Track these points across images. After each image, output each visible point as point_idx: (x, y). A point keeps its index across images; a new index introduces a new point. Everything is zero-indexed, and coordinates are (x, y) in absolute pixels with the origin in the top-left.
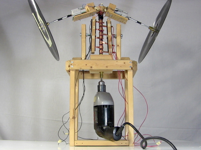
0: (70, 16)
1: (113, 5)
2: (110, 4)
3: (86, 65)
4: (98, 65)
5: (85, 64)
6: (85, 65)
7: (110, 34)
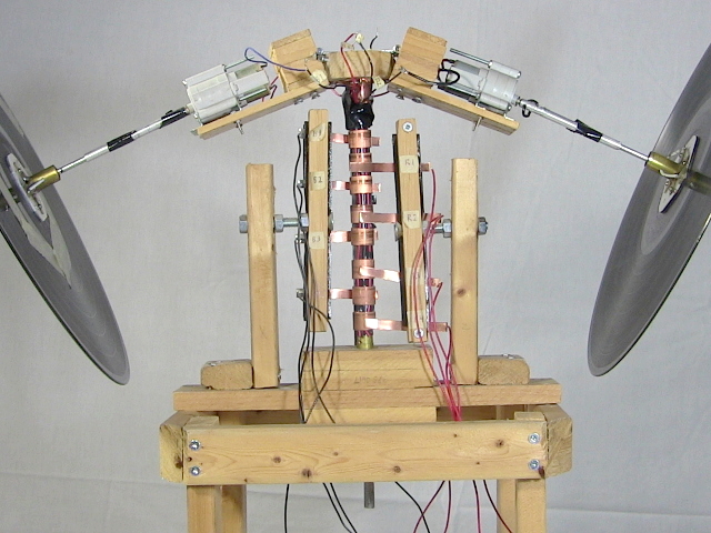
0: (181, 114)
1: (425, 35)
2: (411, 30)
3: (278, 460)
4: (345, 460)
5: (272, 455)
6: (269, 462)
7: (413, 222)
